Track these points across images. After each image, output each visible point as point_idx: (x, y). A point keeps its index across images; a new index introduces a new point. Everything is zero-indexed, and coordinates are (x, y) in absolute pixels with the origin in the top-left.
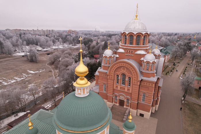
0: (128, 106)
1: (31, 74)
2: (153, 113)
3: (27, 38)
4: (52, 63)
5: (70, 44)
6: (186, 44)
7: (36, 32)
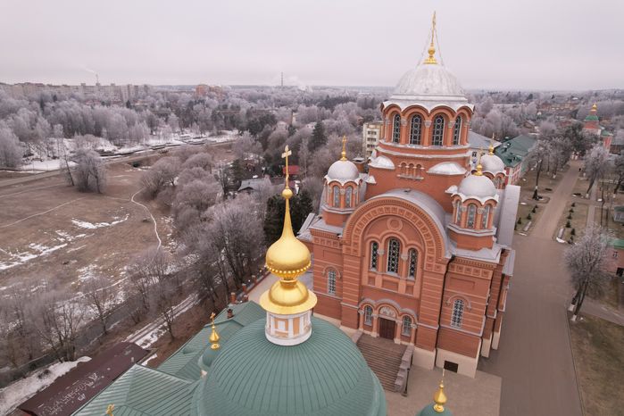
0: (408, 339)
1: (84, 230)
2: (485, 358)
3: (67, 113)
4: (151, 195)
5: (202, 130)
6: (568, 131)
7: (93, 92)
